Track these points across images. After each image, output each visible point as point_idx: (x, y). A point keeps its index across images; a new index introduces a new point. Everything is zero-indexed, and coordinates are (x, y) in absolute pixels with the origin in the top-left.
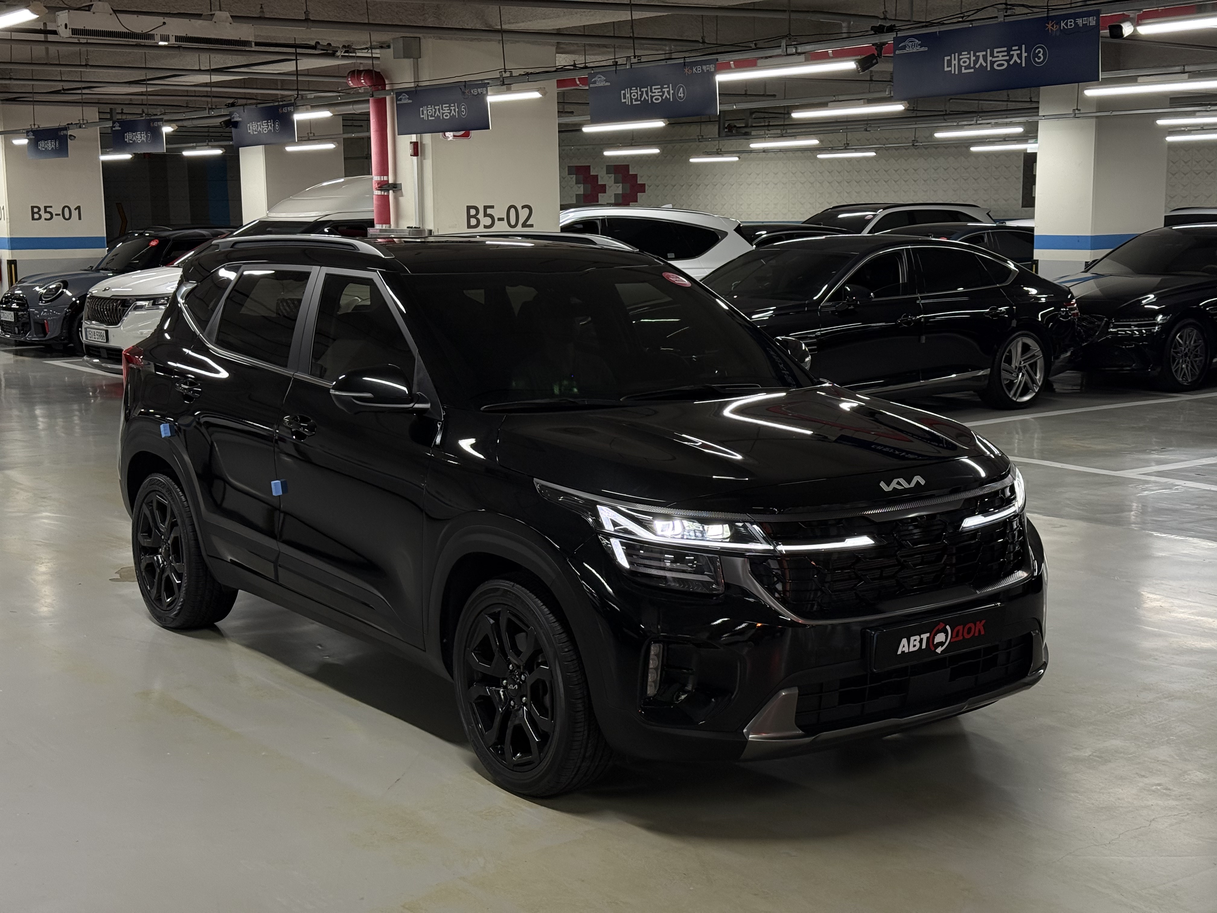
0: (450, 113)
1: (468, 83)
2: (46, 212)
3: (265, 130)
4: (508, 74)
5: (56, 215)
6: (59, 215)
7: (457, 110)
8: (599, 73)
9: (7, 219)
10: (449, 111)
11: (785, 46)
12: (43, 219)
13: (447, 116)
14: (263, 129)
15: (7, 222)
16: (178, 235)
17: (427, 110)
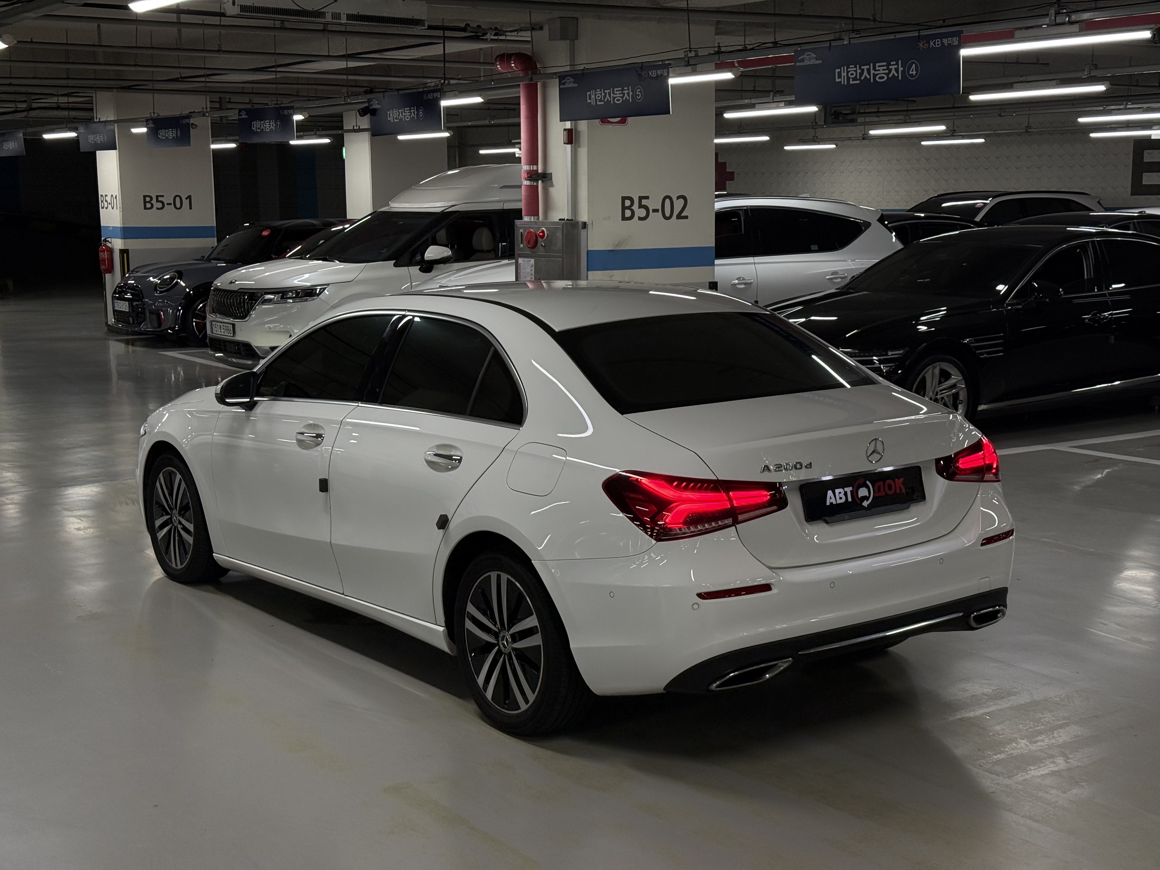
0: (622, 97)
1: (644, 65)
2: (158, 201)
3: (408, 118)
4: (692, 54)
5: (168, 204)
6: (170, 204)
7: (631, 93)
8: (808, 50)
9: (120, 208)
10: (621, 95)
11: (1053, 15)
12: (155, 208)
13: (618, 100)
14: (405, 116)
15: (120, 212)
16: (291, 224)
17: (596, 95)
